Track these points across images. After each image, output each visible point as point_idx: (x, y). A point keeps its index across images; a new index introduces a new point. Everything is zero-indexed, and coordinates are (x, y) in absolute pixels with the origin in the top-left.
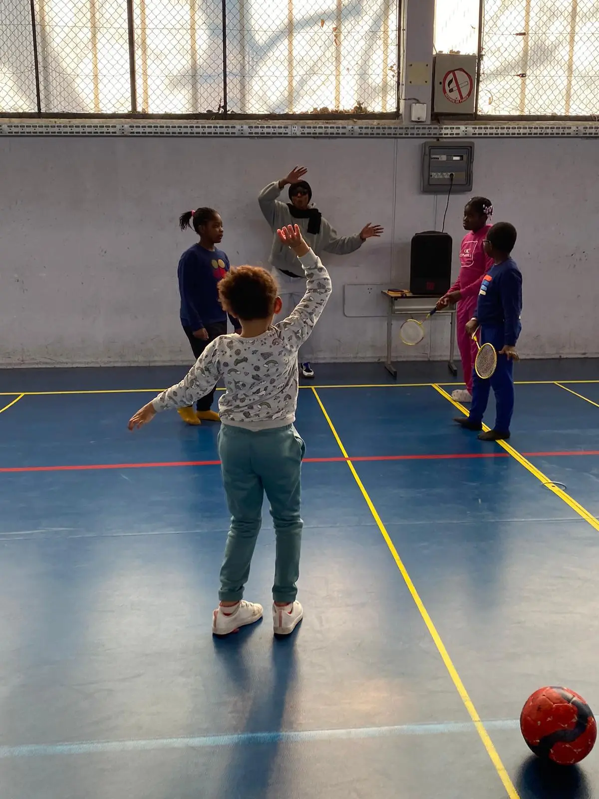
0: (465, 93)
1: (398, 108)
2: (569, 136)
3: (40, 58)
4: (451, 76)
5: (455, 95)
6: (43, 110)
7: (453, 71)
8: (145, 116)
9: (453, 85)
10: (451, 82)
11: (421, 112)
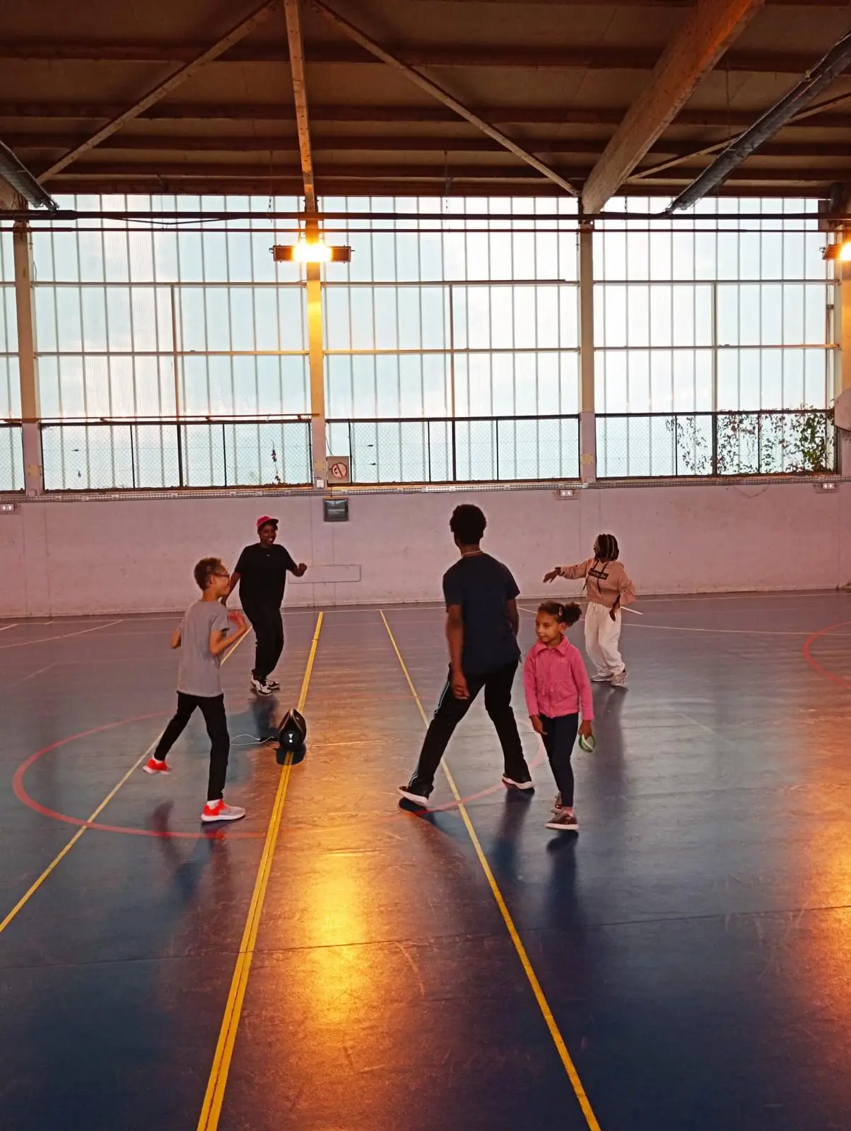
0: (344, 473)
1: (312, 481)
2: (396, 493)
3: (135, 464)
4: (336, 466)
5: (339, 475)
6: (136, 487)
7: (337, 464)
8: (187, 488)
9: (337, 470)
10: (335, 469)
11: (320, 484)
